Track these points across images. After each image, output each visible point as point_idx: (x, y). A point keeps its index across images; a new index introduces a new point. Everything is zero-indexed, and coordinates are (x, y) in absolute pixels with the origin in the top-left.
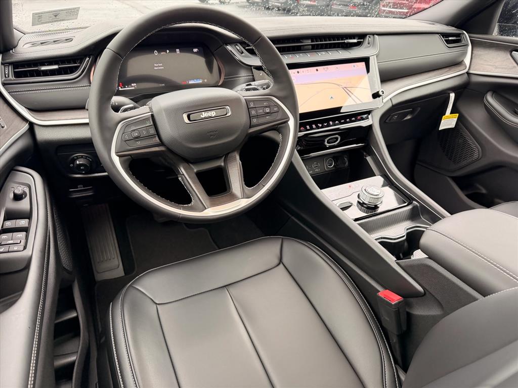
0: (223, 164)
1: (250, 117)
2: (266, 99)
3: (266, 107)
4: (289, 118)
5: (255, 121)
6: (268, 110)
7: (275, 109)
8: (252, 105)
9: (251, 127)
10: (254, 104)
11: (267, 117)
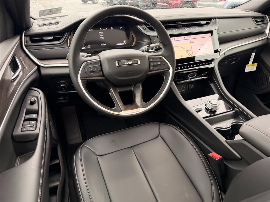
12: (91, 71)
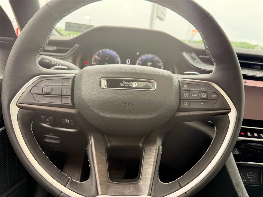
0: (141, 145)
1: (180, 99)
2: (205, 84)
3: (203, 92)
4: (230, 109)
5: (185, 104)
6: (204, 96)
7: (213, 96)
8: (186, 88)
9: (179, 110)
10: (189, 87)
11: (202, 104)
12: (47, 94)
